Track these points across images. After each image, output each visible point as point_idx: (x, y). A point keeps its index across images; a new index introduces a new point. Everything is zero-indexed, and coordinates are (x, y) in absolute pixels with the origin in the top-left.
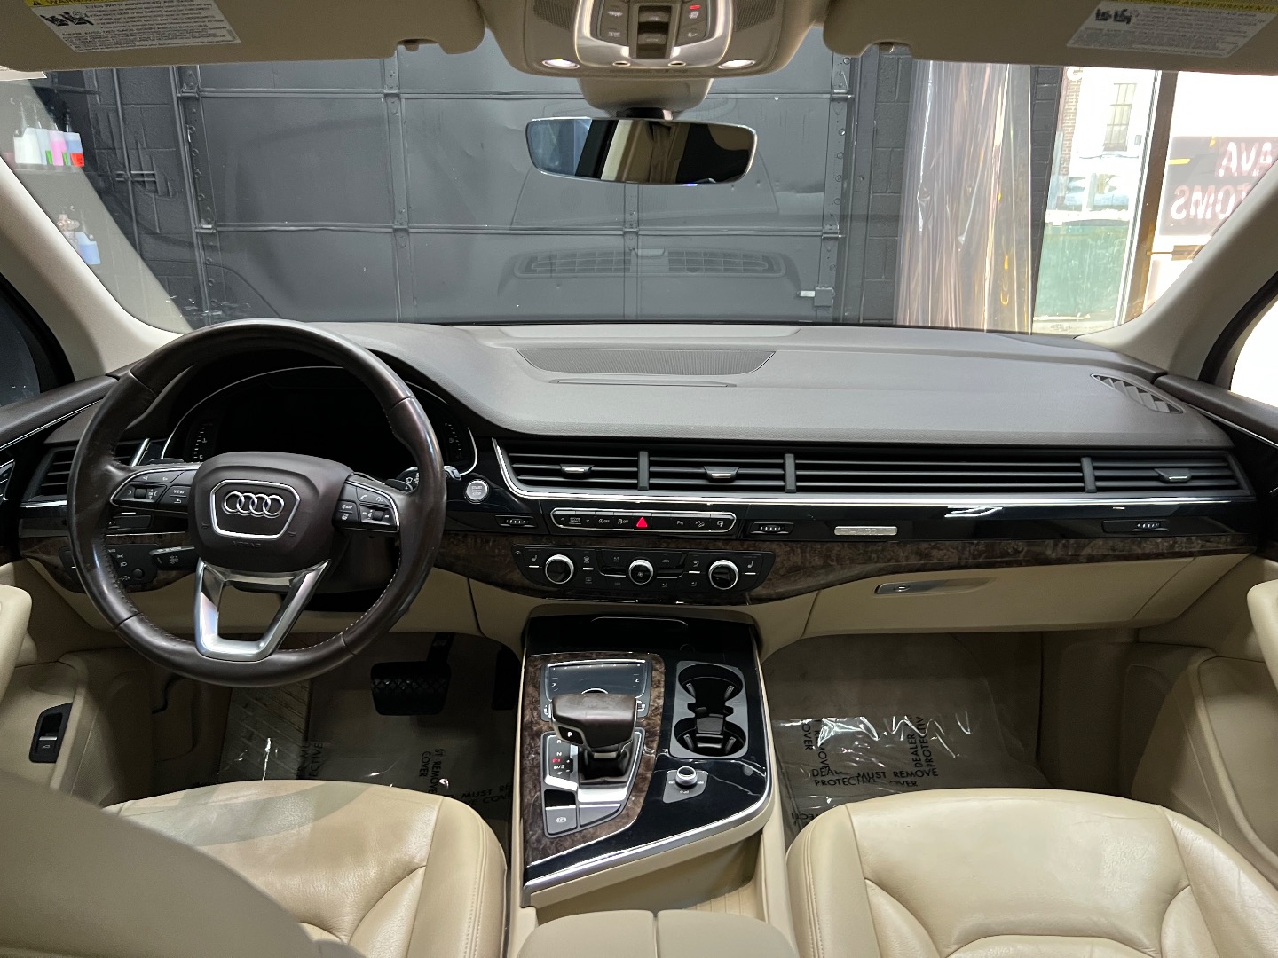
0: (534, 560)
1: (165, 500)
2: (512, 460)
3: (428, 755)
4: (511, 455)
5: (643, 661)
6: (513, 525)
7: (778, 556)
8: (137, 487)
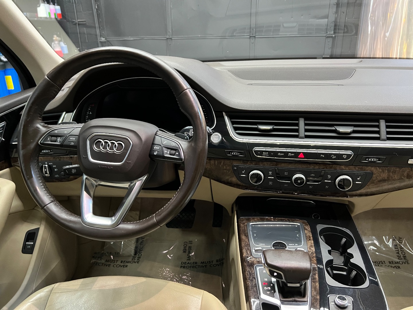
0: (243, 172)
1: (66, 143)
2: (233, 123)
3: (186, 243)
4: (232, 120)
5: (299, 224)
6: (233, 155)
7: (375, 174)
8: (52, 136)
